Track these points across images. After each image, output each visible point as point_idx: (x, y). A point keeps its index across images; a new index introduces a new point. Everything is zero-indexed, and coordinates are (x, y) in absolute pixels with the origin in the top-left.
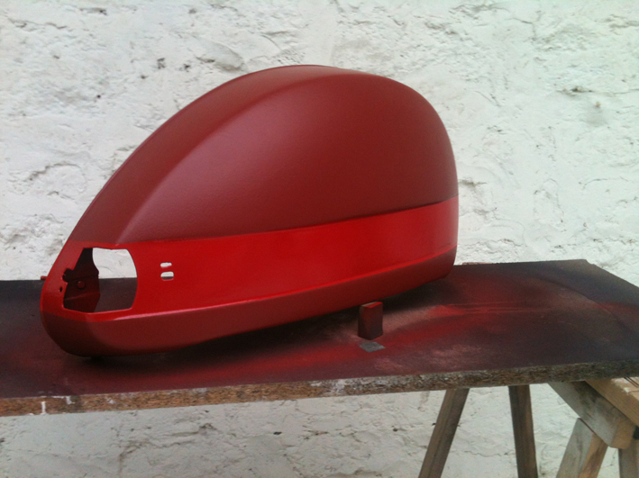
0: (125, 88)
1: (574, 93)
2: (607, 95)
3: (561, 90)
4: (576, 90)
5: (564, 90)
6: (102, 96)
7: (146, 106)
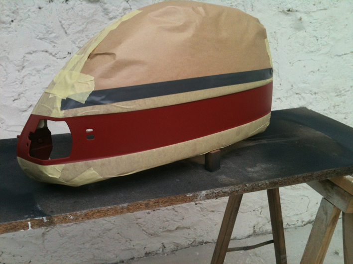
0: (29, 15)
1: (288, 12)
2: (306, 13)
3: (281, 10)
4: (289, 11)
5: (283, 11)
6: (14, 21)
7: (43, 26)
